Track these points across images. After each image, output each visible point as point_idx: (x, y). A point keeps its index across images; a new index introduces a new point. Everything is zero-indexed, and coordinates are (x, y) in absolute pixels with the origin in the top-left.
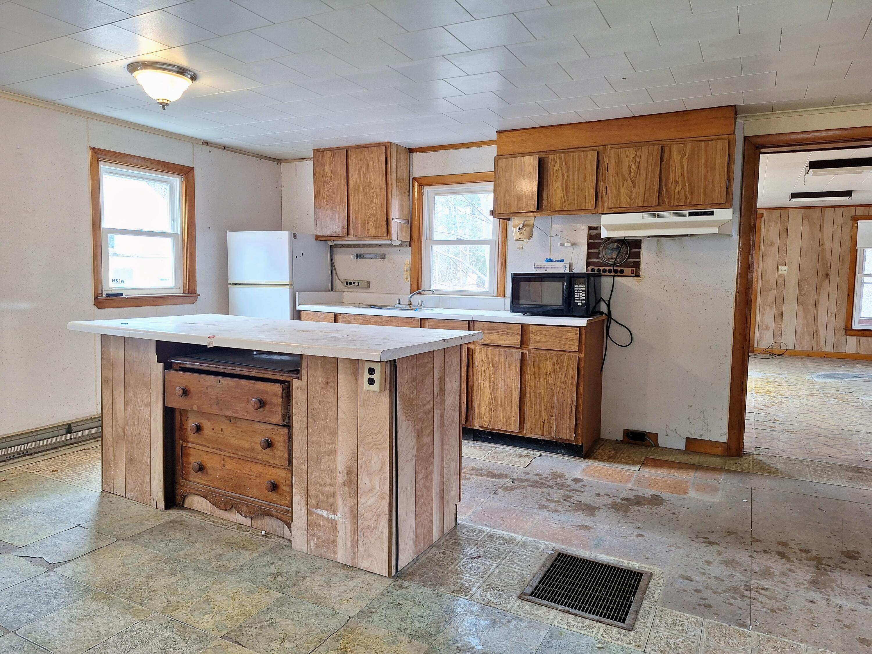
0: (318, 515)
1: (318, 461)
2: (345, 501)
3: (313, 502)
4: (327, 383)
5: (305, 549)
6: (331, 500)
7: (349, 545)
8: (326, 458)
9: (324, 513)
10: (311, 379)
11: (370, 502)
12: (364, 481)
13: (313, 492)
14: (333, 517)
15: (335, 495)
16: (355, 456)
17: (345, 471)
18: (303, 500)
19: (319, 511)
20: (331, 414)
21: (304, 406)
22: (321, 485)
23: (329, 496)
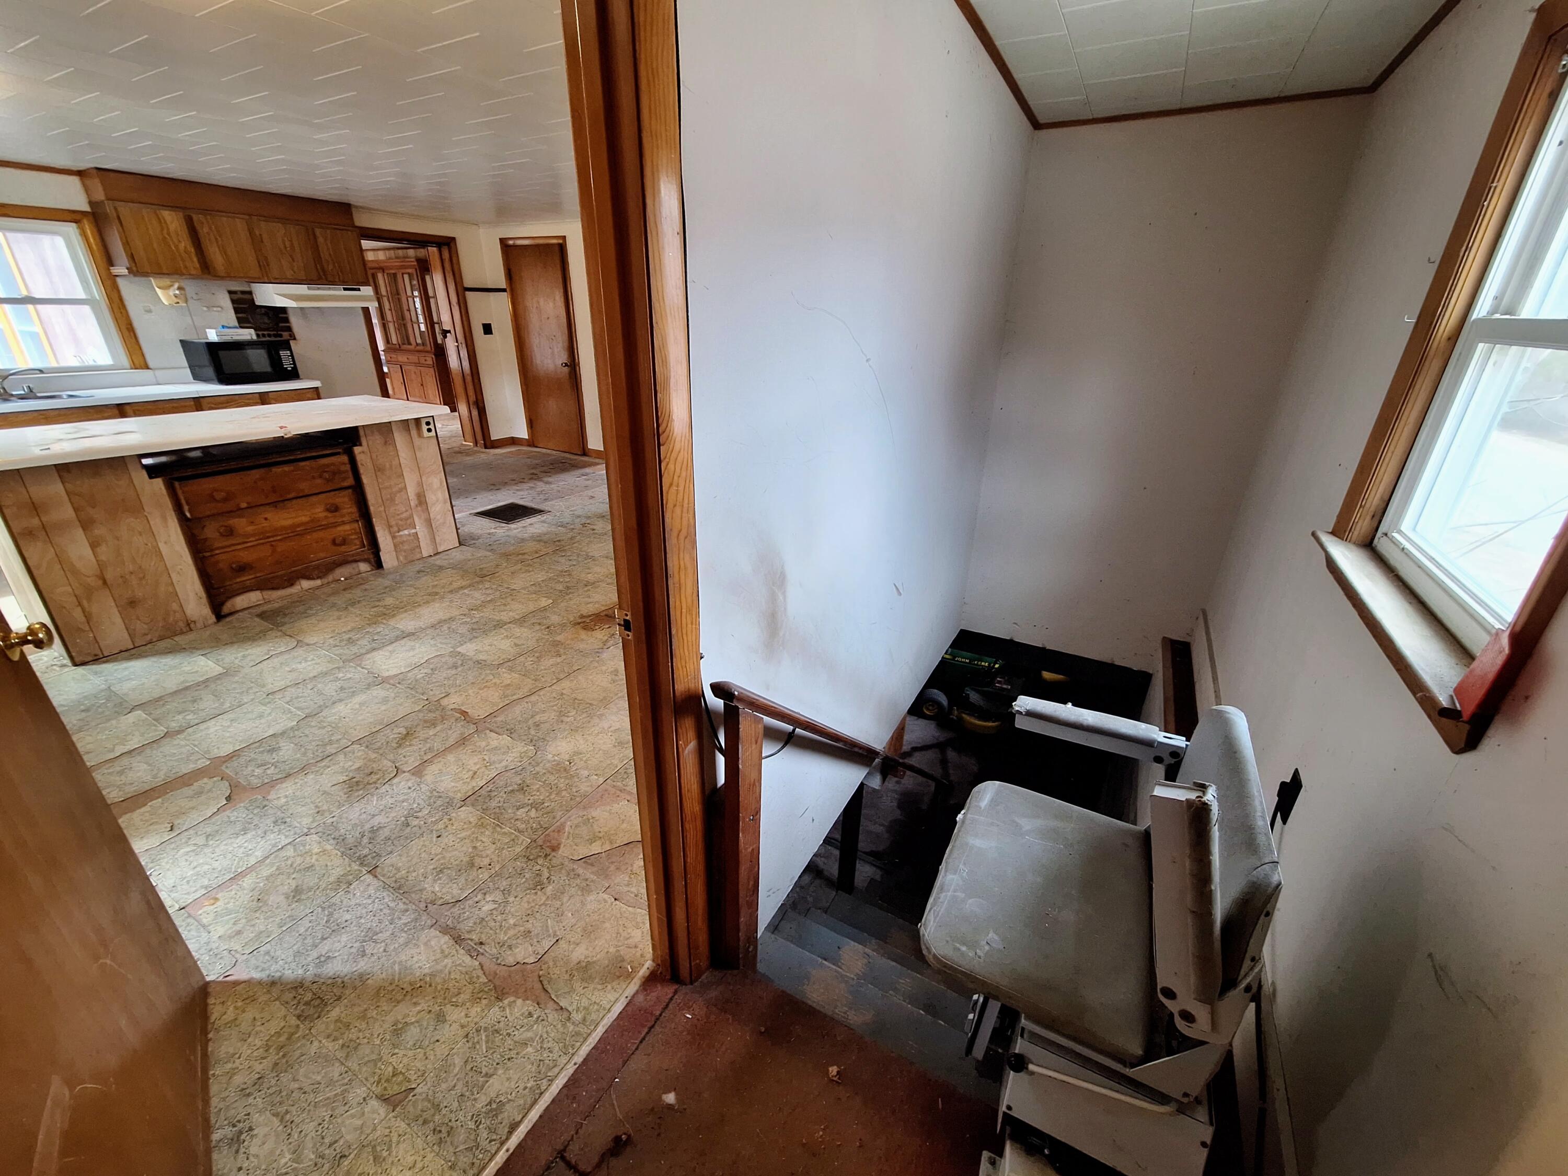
0: (401, 536)
1: (392, 500)
2: (420, 517)
3: (395, 529)
4: (386, 443)
5: (396, 563)
6: (408, 522)
7: (429, 542)
8: (398, 495)
9: (406, 532)
10: (370, 443)
11: (437, 509)
12: (430, 498)
13: (393, 523)
14: (413, 531)
15: (411, 516)
16: (420, 484)
17: (416, 498)
18: (387, 532)
19: (401, 533)
20: (395, 463)
21: (370, 465)
22: (398, 515)
23: (407, 519)
